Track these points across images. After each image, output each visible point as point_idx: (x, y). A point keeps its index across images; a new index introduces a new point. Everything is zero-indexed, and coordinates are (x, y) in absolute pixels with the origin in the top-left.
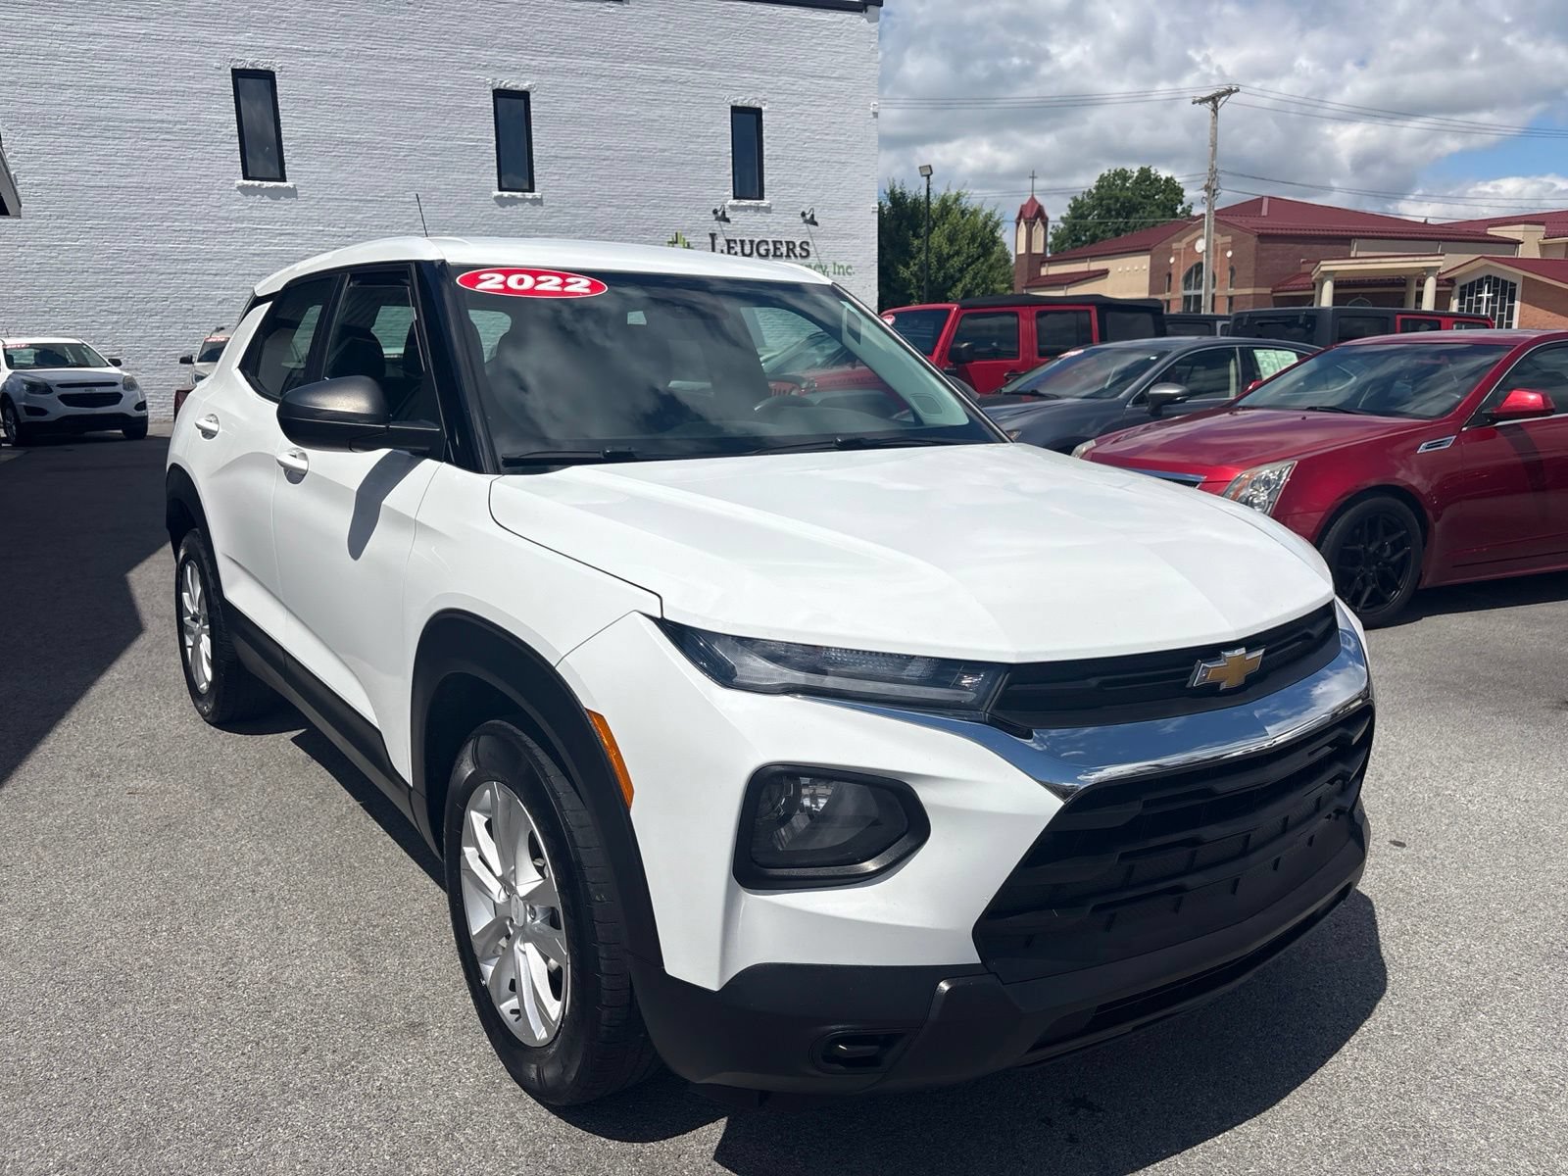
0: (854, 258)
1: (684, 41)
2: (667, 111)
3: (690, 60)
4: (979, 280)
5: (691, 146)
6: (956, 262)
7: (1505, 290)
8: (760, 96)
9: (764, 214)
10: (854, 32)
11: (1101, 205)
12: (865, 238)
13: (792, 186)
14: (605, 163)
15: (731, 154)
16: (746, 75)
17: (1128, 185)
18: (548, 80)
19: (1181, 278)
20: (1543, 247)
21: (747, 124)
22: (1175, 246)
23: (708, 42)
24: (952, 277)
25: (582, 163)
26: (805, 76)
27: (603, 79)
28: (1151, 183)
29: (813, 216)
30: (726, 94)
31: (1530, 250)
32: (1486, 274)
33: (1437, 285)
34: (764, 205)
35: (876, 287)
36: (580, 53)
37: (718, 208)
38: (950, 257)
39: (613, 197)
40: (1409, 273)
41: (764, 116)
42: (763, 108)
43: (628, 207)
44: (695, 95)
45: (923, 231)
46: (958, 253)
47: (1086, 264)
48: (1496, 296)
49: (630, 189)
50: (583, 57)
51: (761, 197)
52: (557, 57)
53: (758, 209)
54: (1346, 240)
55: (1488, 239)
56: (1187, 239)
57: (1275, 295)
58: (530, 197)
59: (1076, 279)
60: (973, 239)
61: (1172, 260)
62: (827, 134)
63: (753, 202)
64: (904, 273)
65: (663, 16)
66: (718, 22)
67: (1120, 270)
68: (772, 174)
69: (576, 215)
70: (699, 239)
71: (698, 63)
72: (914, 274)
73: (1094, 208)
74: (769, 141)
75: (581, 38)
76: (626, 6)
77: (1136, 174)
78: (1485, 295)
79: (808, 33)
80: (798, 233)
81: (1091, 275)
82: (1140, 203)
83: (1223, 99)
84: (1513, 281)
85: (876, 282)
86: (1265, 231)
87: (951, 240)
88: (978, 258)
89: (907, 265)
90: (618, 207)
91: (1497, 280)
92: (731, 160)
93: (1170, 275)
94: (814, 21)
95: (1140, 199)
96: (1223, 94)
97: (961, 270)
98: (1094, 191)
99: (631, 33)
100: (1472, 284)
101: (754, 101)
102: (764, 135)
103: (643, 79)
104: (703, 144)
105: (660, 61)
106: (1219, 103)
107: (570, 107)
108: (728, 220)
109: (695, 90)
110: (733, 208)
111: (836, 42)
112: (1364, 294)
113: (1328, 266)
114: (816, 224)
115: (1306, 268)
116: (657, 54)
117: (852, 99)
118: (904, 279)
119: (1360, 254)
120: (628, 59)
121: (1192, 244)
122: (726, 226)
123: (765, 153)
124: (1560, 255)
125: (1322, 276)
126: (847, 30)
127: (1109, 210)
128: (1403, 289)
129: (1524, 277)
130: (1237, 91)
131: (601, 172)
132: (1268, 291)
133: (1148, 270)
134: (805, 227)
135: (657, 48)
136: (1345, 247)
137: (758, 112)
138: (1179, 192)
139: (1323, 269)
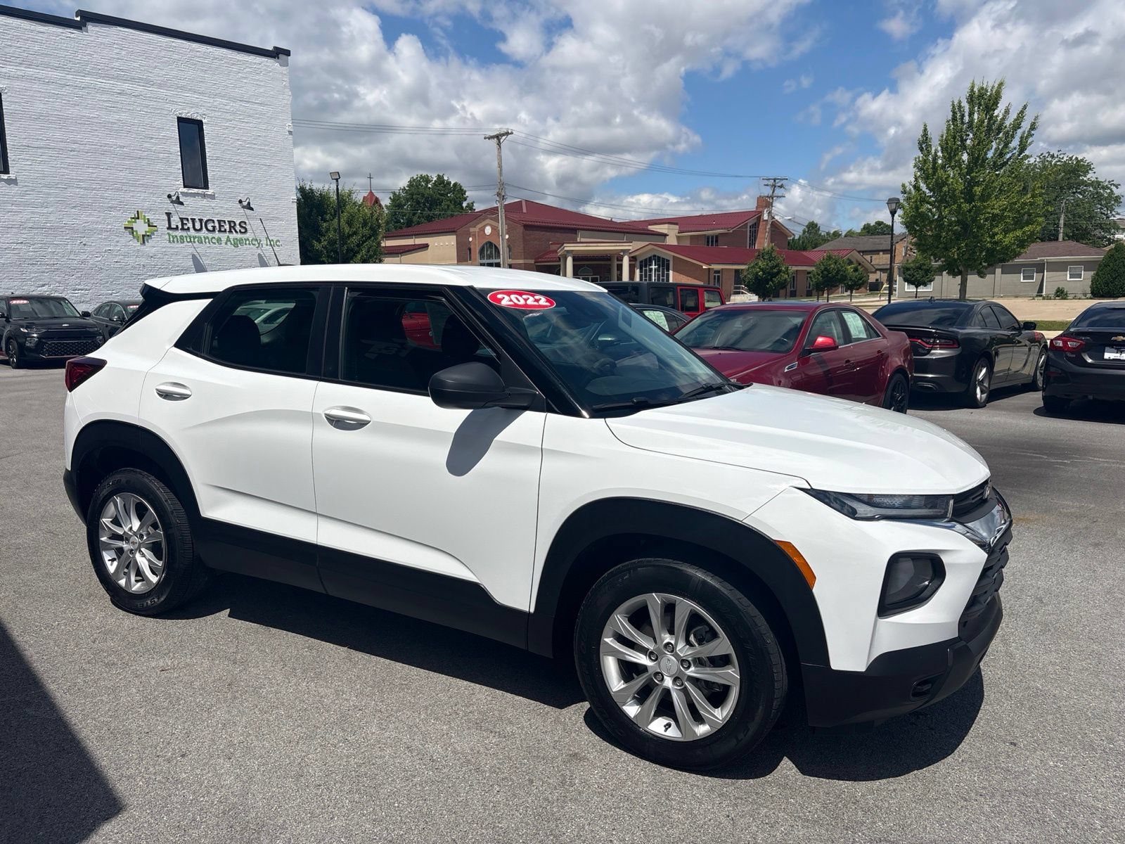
0: (280, 235)
1: (135, 64)
2: (124, 116)
3: (140, 78)
4: (371, 253)
5: (146, 145)
6: (355, 239)
7: (664, 264)
8: (200, 111)
9: (209, 199)
10: (270, 72)
11: (412, 198)
12: (287, 221)
13: (231, 180)
14: (72, 153)
15: (179, 153)
16: (188, 95)
17: (430, 186)
18: (16, 84)
19: (478, 251)
20: (678, 238)
21: (191, 131)
22: (472, 230)
23: (156, 67)
24: (352, 250)
25: (51, 152)
26: (234, 100)
27: (67, 87)
28: (445, 186)
29: (249, 203)
30: (174, 107)
31: (672, 241)
32: (653, 254)
33: (630, 261)
34: (208, 193)
35: (299, 256)
36: (47, 66)
37: (172, 194)
38: (350, 236)
39: (80, 181)
40: (611, 253)
41: (204, 127)
42: (204, 121)
43: (94, 189)
44: (147, 107)
45: (328, 217)
46: (355, 233)
47: (413, 240)
48: (659, 267)
49: (95, 175)
50: (49, 69)
51: (206, 187)
52: (25, 67)
53: (204, 196)
54: (574, 231)
55: (648, 232)
56: (480, 226)
57: (537, 264)
58: (6, 178)
59: (407, 250)
60: (365, 224)
61: (471, 239)
62: (255, 144)
63: (200, 191)
64: (317, 246)
65: (117, 44)
66: (163, 53)
67: (436, 244)
68: (213, 170)
69: (49, 194)
70: (157, 217)
71: (148, 82)
72: (325, 247)
73: (408, 200)
74: (210, 145)
75: (46, 54)
76: (84, 33)
77: (435, 179)
78: (653, 267)
79: (235, 69)
80: (238, 215)
81: (417, 247)
82: (438, 199)
83: (504, 137)
84: (668, 259)
85: (298, 252)
86: (527, 223)
87: (350, 224)
88: (370, 238)
89: (319, 241)
90: (85, 189)
91: (659, 257)
92: (180, 158)
93: (470, 249)
94: (238, 61)
95: (438, 196)
96: (503, 135)
97: (358, 245)
98: (407, 188)
99: (91, 55)
100: (646, 260)
101: (196, 115)
102: (206, 141)
103: (104, 91)
104: (156, 144)
105: (117, 78)
106: (501, 141)
107: (39, 107)
108: (182, 204)
109: (146, 103)
110: (184, 194)
111: (258, 77)
112: (588, 265)
113: (569, 247)
114: (252, 209)
115: (554, 247)
116: (113, 72)
117: (273, 120)
118: (317, 250)
119: (583, 240)
120: (89, 74)
121: (483, 230)
122: (179, 208)
123: (208, 155)
124: (687, 243)
125: (565, 253)
126: (265, 70)
127: (418, 203)
128: (609, 263)
129: (674, 256)
130: (512, 133)
131: (68, 161)
132: (532, 261)
133: (455, 245)
134: (242, 210)
135: (113, 68)
136: (574, 235)
137: (200, 123)
138: (462, 192)
139: (566, 249)
